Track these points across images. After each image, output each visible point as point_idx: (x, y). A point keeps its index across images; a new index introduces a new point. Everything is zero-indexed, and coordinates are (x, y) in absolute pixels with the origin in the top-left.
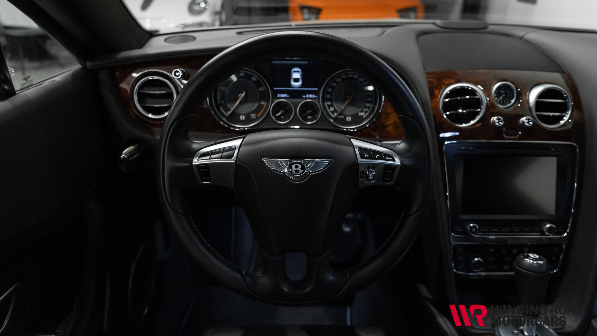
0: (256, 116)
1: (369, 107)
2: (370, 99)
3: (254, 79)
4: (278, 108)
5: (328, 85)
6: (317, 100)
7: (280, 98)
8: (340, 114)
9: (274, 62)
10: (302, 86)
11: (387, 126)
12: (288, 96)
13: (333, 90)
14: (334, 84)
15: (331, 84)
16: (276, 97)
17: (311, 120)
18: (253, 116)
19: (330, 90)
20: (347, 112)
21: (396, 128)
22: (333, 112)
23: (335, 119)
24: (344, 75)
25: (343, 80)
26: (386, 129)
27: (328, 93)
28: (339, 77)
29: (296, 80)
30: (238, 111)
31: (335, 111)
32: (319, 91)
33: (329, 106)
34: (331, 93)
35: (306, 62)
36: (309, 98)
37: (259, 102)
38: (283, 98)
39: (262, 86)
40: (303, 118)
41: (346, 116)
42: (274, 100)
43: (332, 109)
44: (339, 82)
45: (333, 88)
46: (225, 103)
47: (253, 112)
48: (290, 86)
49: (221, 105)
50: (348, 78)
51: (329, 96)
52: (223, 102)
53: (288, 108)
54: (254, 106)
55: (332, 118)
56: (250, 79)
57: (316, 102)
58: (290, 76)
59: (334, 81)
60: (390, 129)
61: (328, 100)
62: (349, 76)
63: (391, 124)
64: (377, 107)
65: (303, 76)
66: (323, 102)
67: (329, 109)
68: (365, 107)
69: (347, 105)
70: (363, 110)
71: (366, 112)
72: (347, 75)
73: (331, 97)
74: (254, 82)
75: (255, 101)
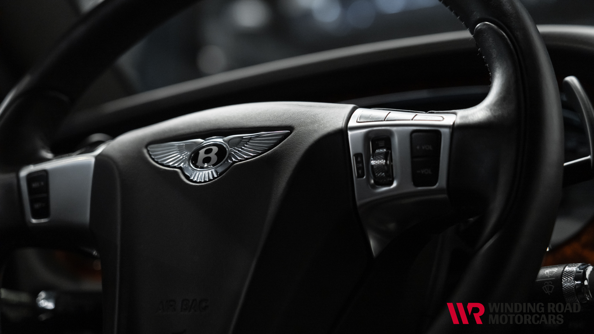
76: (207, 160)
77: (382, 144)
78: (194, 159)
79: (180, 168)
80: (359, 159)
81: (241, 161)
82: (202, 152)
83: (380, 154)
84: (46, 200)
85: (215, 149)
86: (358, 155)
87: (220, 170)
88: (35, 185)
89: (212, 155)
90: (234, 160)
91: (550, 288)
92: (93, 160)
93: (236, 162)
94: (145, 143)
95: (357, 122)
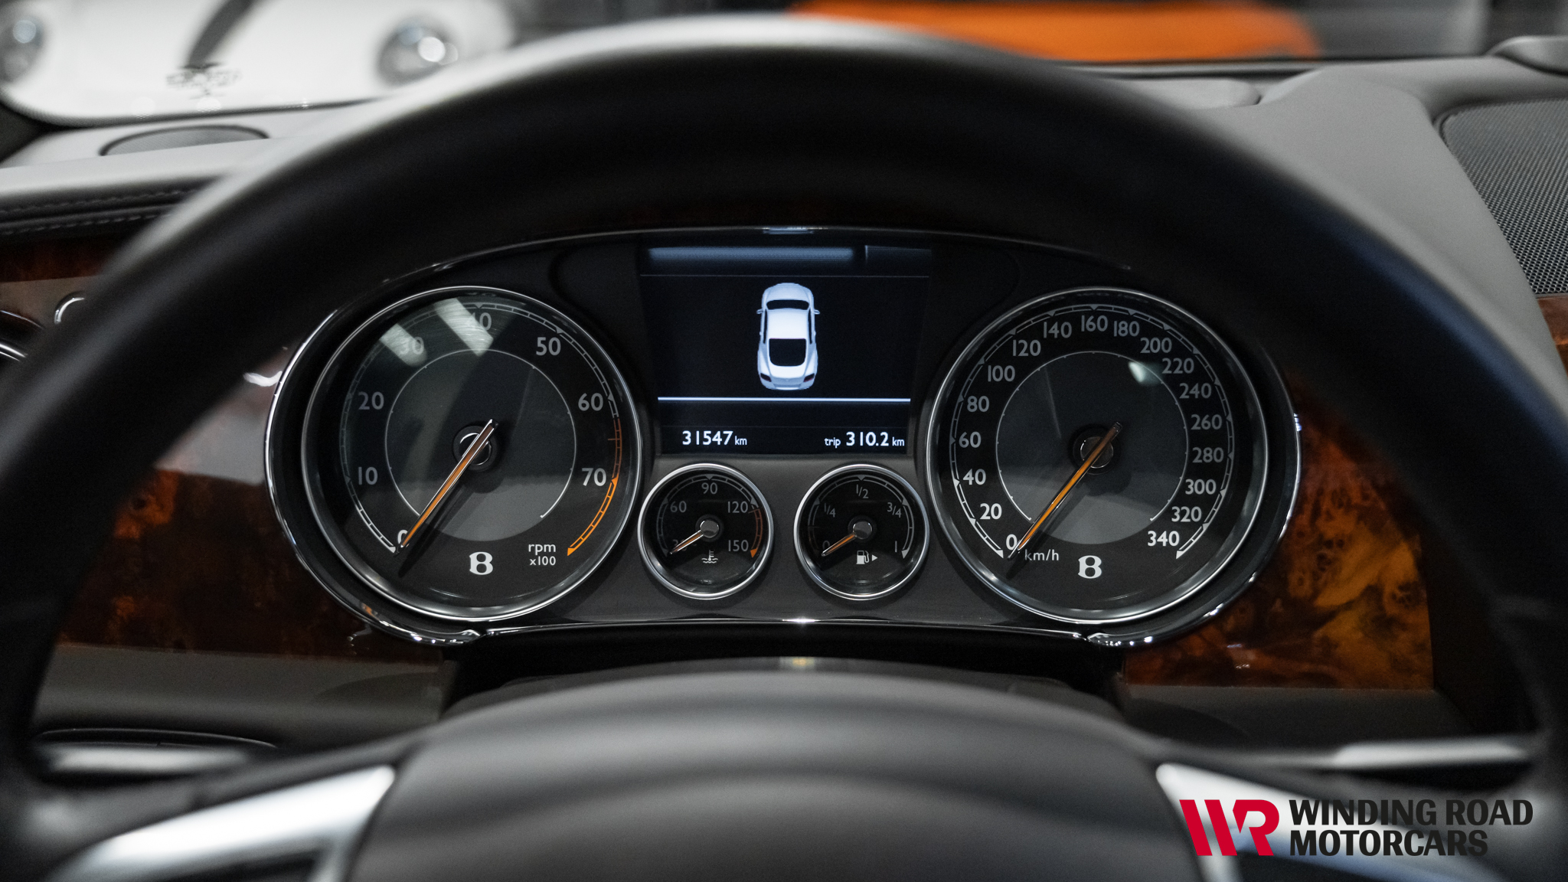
0: (560, 554)
1: (1206, 502)
2: (1209, 455)
3: (544, 347)
4: (683, 507)
5: (971, 380)
6: (908, 464)
7: (698, 451)
8: (1040, 541)
9: (661, 253)
10: (822, 383)
11: (1331, 615)
12: (741, 441)
13: (996, 408)
14: (1002, 374)
15: (984, 372)
16: (674, 448)
17: (874, 577)
18: (543, 554)
19: (978, 404)
20: (1080, 529)
21: (1382, 625)
22: (998, 530)
23: (1014, 569)
24: (1060, 320)
25: (1052, 346)
26: (1319, 634)
27: (970, 422)
28: (1034, 333)
29: (788, 352)
30: (457, 529)
31: (1012, 522)
32: (915, 411)
33: (977, 496)
34: (984, 423)
35: (843, 253)
36: (860, 451)
37: (579, 475)
38: (714, 452)
39: (593, 386)
40: (822, 565)
41: (1071, 552)
42: (661, 463)
43: (992, 511)
44: (1033, 363)
45: (999, 393)
46: (385, 482)
47: (539, 533)
48: (753, 383)
49: (363, 490)
50: (1081, 339)
51: (973, 440)
52: (371, 475)
53: (738, 508)
54: (551, 496)
55: (993, 564)
56: (529, 352)
57: (898, 470)
58: (753, 326)
59: (1004, 357)
60: (1346, 630)
61: (970, 460)
62: (1088, 325)
63: (1349, 606)
64: (1253, 507)
65: (823, 326)
66: (942, 469)
67: (978, 512)
68: (1183, 500)
69: (1077, 485)
70: (1170, 513)
71: (1186, 530)
72: (1075, 320)
73: (988, 442)
74: (546, 362)
75: (553, 470)
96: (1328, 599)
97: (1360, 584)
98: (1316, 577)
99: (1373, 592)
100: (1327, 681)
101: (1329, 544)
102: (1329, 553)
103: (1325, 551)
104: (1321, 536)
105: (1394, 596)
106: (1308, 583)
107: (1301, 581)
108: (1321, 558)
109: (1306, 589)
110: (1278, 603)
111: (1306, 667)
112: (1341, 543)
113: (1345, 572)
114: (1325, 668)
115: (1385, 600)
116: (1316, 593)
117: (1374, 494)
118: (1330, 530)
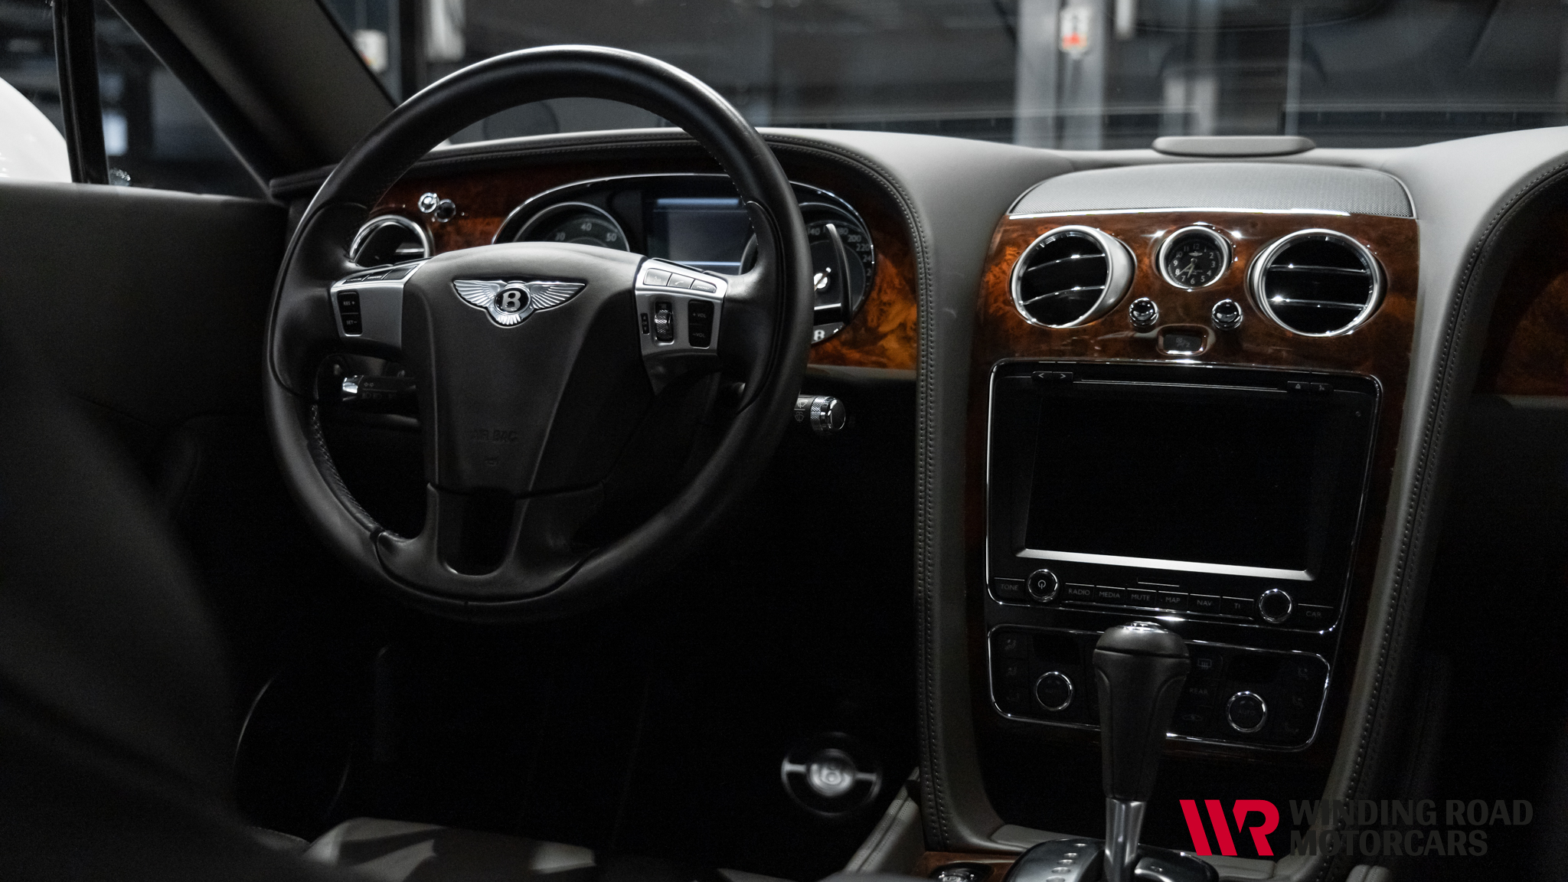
76: (511, 304)
77: (664, 306)
78: (499, 300)
79: (486, 308)
80: (645, 318)
81: (542, 309)
82: (506, 295)
83: (663, 314)
84: (358, 318)
85: (518, 295)
86: (643, 315)
87: (524, 316)
88: (346, 303)
89: (516, 300)
90: (535, 307)
91: (801, 417)
92: (402, 286)
93: (537, 310)
94: (451, 276)
95: (644, 284)
96: (884, 329)
97: (898, 321)
98: (879, 319)
99: (903, 326)
100: (883, 366)
101: (885, 304)
102: (885, 308)
103: (883, 307)
104: (881, 301)
105: (911, 328)
106: (875, 321)
107: (872, 321)
108: (882, 310)
109: (875, 323)
110: (863, 329)
111: (874, 358)
112: (890, 304)
113: (891, 317)
114: (882, 360)
115: (908, 329)
116: (879, 326)
117: (904, 283)
118: (885, 298)
